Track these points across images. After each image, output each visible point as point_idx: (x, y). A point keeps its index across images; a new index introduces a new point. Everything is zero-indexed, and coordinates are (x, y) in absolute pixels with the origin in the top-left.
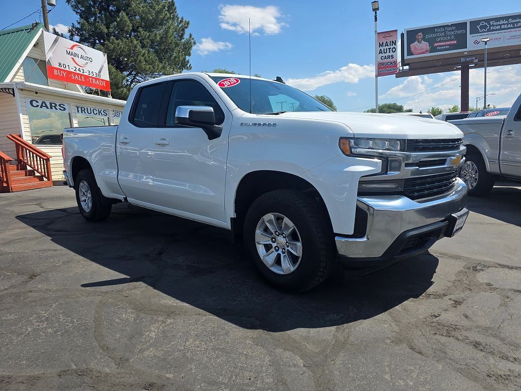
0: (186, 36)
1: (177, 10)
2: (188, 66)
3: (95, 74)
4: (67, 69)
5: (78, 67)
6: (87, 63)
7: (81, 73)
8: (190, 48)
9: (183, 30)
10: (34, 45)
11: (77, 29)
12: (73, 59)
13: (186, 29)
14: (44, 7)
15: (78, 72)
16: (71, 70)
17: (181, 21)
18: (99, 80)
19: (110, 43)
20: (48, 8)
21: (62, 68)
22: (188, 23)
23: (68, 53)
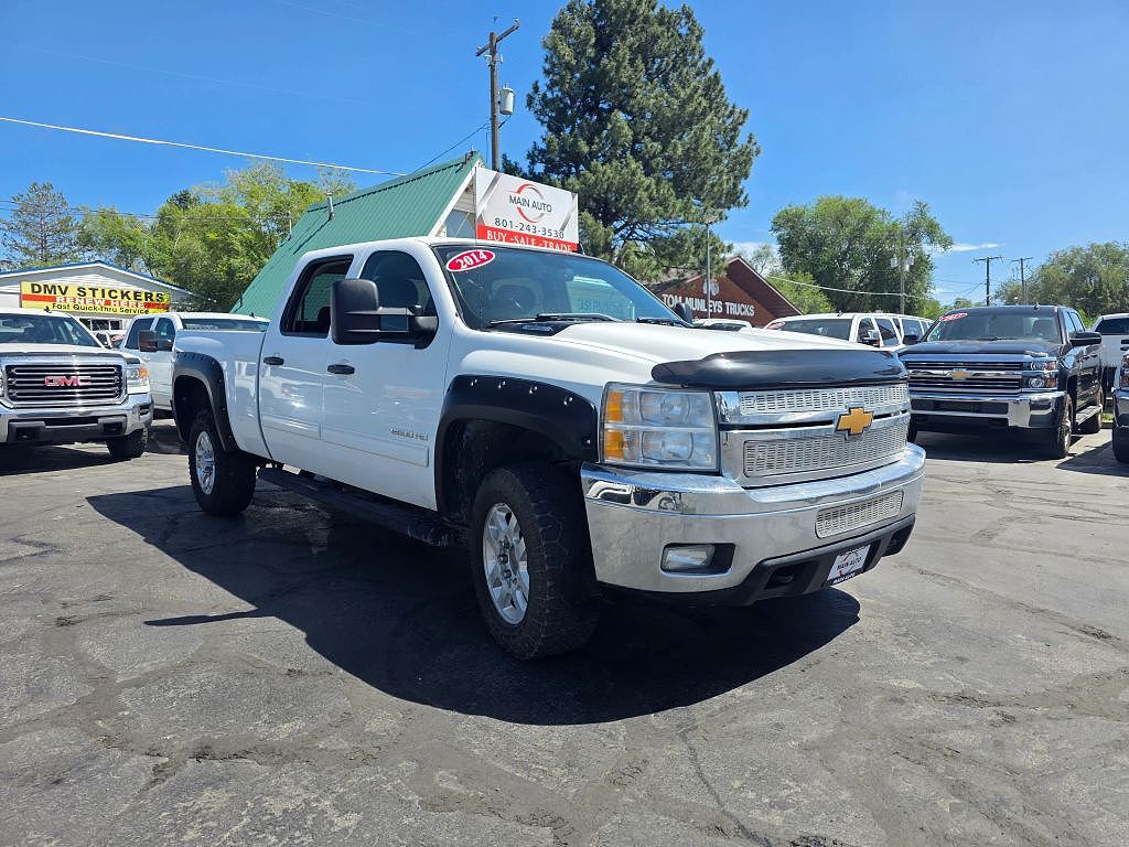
0: (741, 140)
1: (725, 90)
2: (741, 199)
3: (553, 233)
4: (508, 228)
5: (526, 223)
6: (542, 214)
7: (531, 233)
8: (748, 162)
9: (735, 129)
10: (467, 190)
11: (541, 151)
12: (519, 209)
13: (740, 127)
14: (493, 118)
15: (526, 232)
16: (514, 230)
17: (732, 113)
18: (560, 242)
19: (591, 172)
20: (500, 118)
21: (501, 227)
22: (745, 115)
23: (513, 200)
